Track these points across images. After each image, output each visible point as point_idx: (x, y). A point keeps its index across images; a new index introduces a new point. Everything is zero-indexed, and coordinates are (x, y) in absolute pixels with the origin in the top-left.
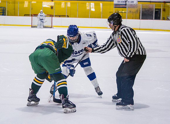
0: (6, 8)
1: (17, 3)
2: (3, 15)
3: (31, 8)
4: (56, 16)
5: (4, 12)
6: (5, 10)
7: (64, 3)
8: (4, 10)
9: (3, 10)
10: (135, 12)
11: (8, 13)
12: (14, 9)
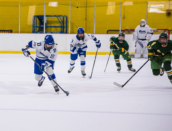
0: (69, 17)
1: (92, 6)
2: (62, 32)
3: (122, 16)
5: (65, 26)
6: (67, 22)
8: (65, 23)
9: (63, 22)
12: (86, 19)
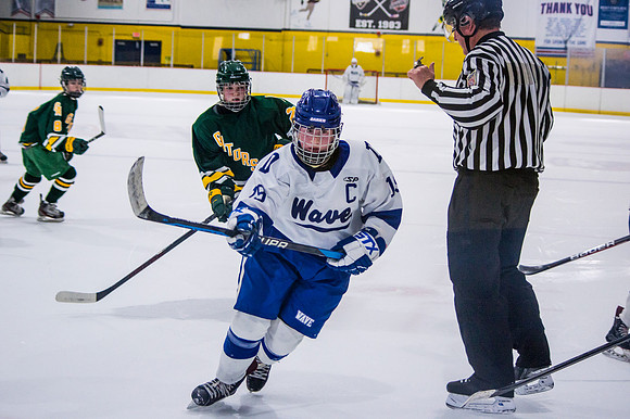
0: (263, 51)
1: (290, 41)
2: (254, 69)
3: (325, 54)
4: (388, 74)
5: (257, 62)
7: (408, 41)
8: (258, 58)
9: (255, 57)
10: (588, 69)
11: (266, 65)
12: (283, 55)
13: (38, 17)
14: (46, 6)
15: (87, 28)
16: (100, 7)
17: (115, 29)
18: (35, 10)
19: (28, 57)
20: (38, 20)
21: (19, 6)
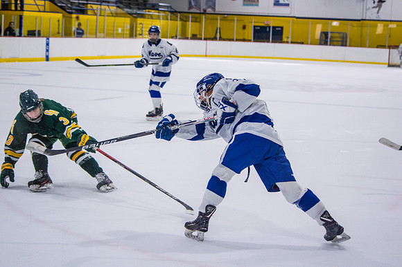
0: (348, 34)
1: (366, 27)
2: (342, 45)
3: (388, 36)
5: (345, 40)
6: (346, 37)
9: (343, 37)
11: (350, 42)
12: (361, 36)
13: (205, 11)
14: (210, 4)
15: (236, 18)
16: (244, 5)
17: (253, 19)
18: (203, 6)
19: (198, 36)
20: (205, 13)
21: (193, 4)
